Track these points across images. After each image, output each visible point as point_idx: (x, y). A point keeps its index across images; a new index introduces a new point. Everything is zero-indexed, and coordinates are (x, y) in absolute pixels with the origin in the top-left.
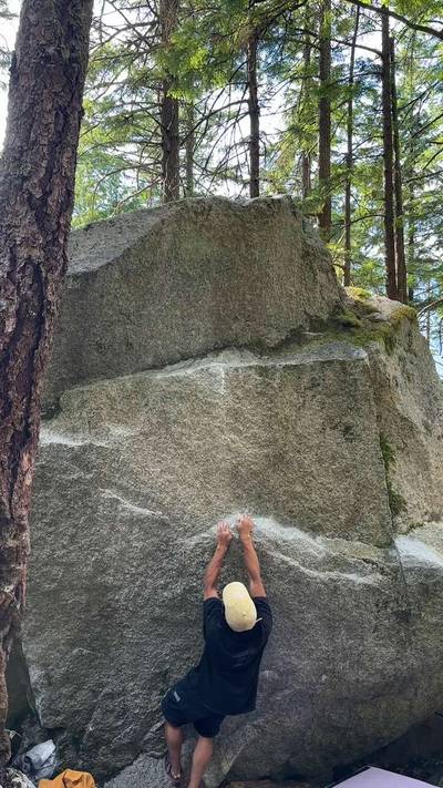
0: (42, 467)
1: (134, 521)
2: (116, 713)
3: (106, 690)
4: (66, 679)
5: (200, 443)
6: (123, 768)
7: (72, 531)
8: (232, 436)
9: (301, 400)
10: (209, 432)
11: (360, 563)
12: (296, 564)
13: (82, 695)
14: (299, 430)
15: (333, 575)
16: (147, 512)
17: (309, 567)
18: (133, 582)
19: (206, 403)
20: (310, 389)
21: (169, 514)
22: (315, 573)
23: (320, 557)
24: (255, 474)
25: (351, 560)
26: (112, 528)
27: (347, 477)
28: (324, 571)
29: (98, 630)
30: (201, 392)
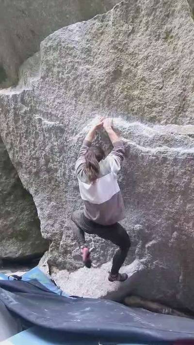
0: (14, 108)
1: (49, 130)
2: (70, 238)
3: (66, 225)
4: (50, 217)
5: (69, 75)
6: (79, 268)
7: (33, 140)
8: (87, 66)
9: (131, 27)
10: (73, 66)
11: (186, 138)
12: (133, 143)
13: (57, 226)
14: (131, 50)
15: (162, 149)
16: (53, 123)
17: (144, 145)
18: (61, 166)
19: (67, 48)
20: (136, 17)
21: (62, 123)
22: (147, 149)
23: (151, 137)
24: (104, 87)
25: (178, 137)
26: (44, 136)
27: (173, 74)
28: (155, 147)
29: (57, 193)
30: (63, 42)
